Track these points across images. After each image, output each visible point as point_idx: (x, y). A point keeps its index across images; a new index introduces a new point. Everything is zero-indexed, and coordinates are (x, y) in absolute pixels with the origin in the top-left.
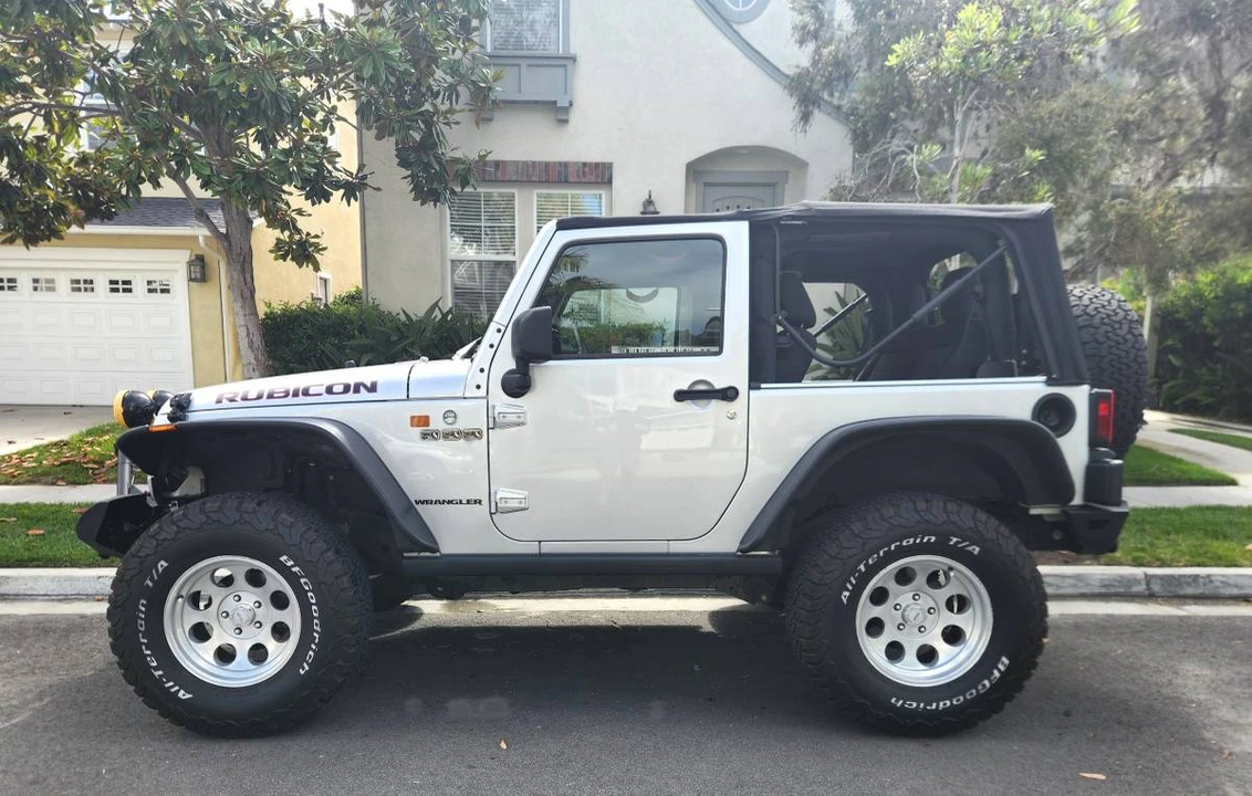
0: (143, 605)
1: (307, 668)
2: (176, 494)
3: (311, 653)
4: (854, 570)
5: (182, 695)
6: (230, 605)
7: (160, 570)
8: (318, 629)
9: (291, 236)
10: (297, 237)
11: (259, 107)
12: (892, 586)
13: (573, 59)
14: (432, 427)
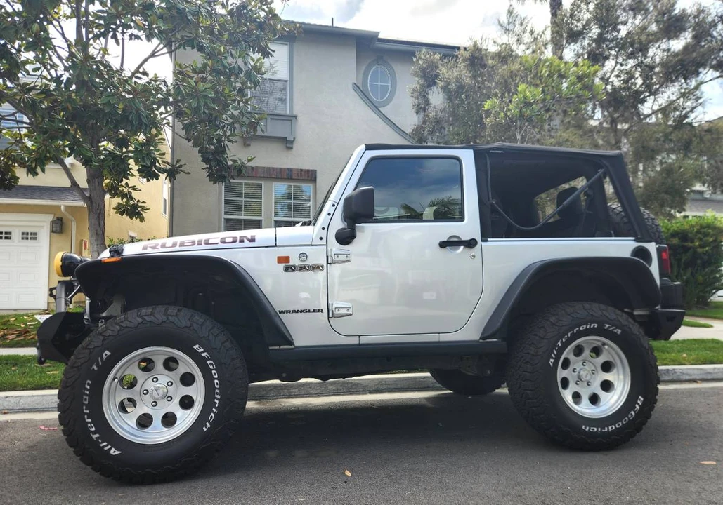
0: (88, 384)
1: (209, 426)
2: (104, 315)
3: (212, 414)
4: (555, 345)
5: (114, 452)
6: (150, 385)
7: (104, 357)
8: (218, 396)
9: (127, 202)
10: (131, 203)
11: (128, 119)
12: (572, 357)
13: (295, 117)
14: (291, 263)
